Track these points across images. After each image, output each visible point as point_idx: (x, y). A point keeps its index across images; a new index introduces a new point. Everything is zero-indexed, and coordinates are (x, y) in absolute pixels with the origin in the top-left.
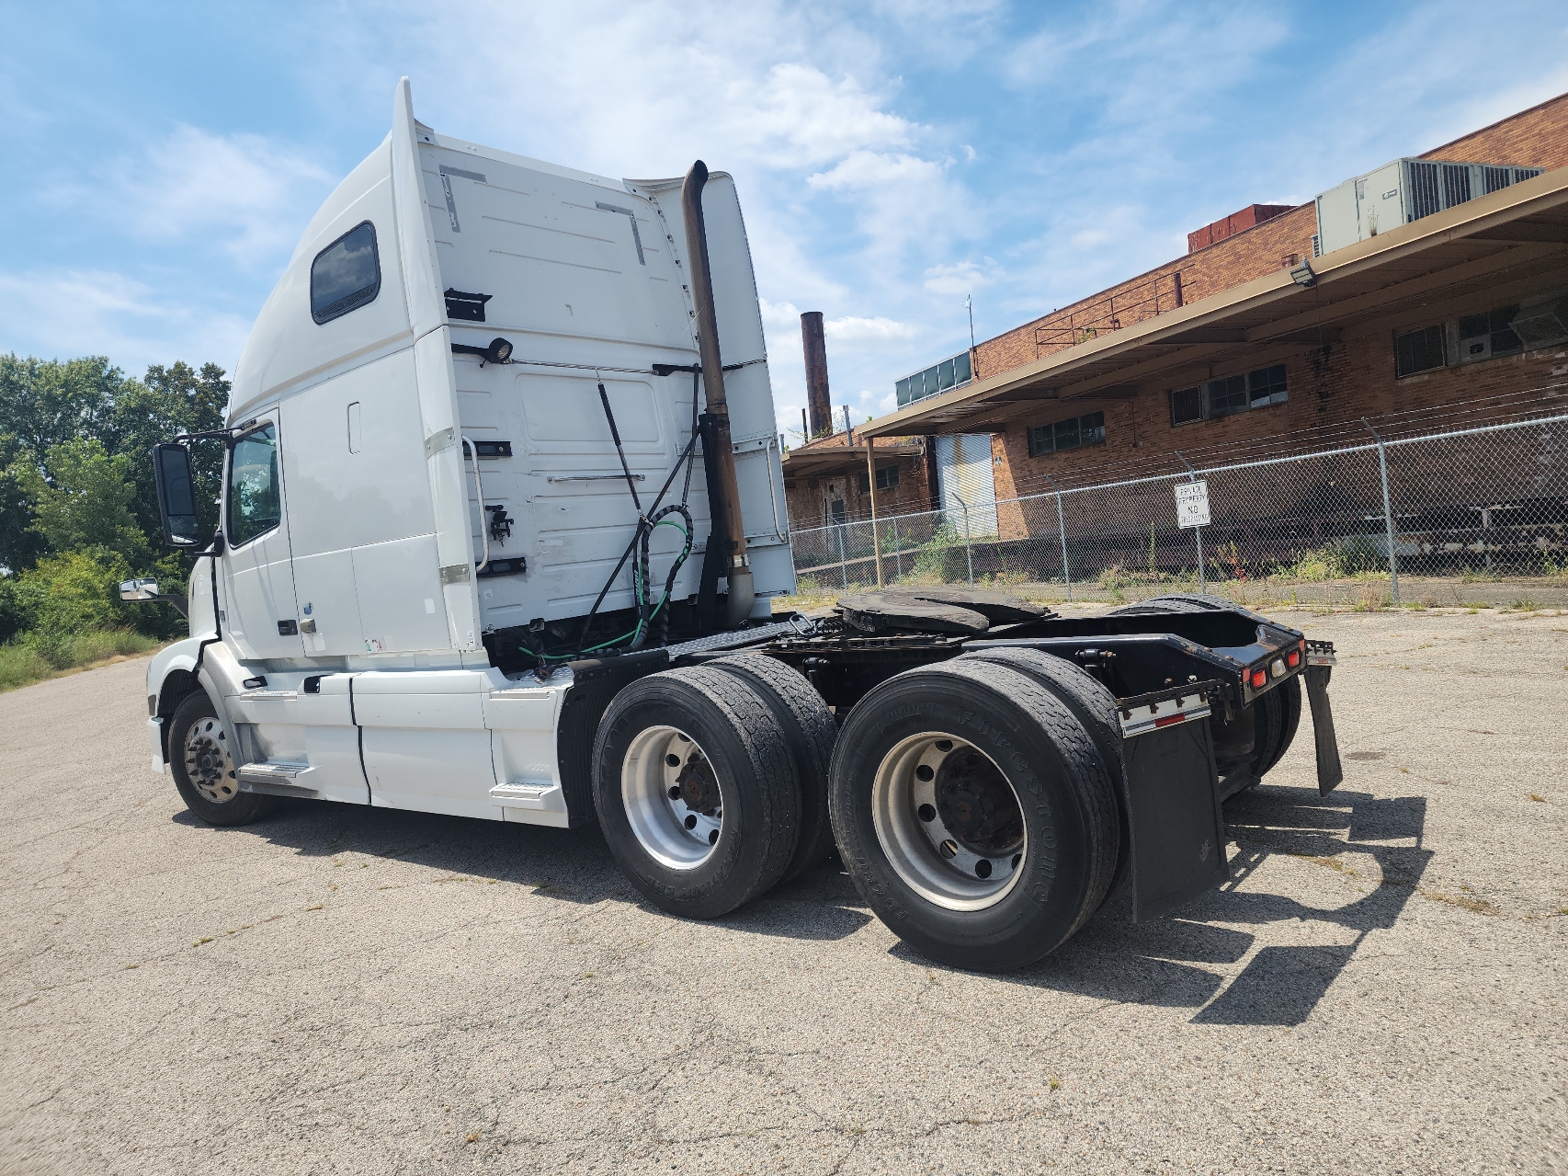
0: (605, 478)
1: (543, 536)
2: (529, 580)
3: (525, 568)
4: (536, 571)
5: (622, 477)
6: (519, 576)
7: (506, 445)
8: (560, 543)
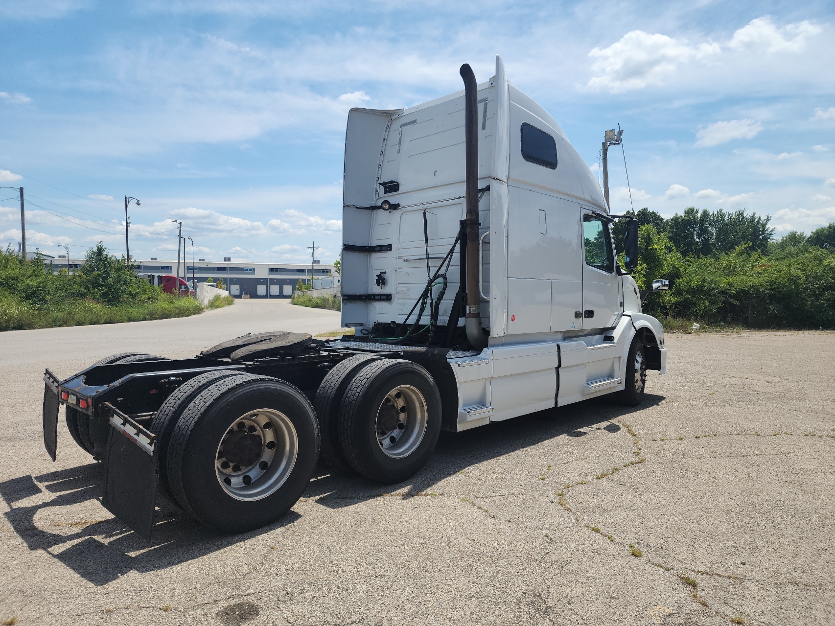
0: (420, 259)
1: (400, 285)
2: (392, 304)
3: (391, 299)
4: (395, 300)
5: (425, 258)
6: (389, 302)
7: (390, 246)
8: (405, 289)
